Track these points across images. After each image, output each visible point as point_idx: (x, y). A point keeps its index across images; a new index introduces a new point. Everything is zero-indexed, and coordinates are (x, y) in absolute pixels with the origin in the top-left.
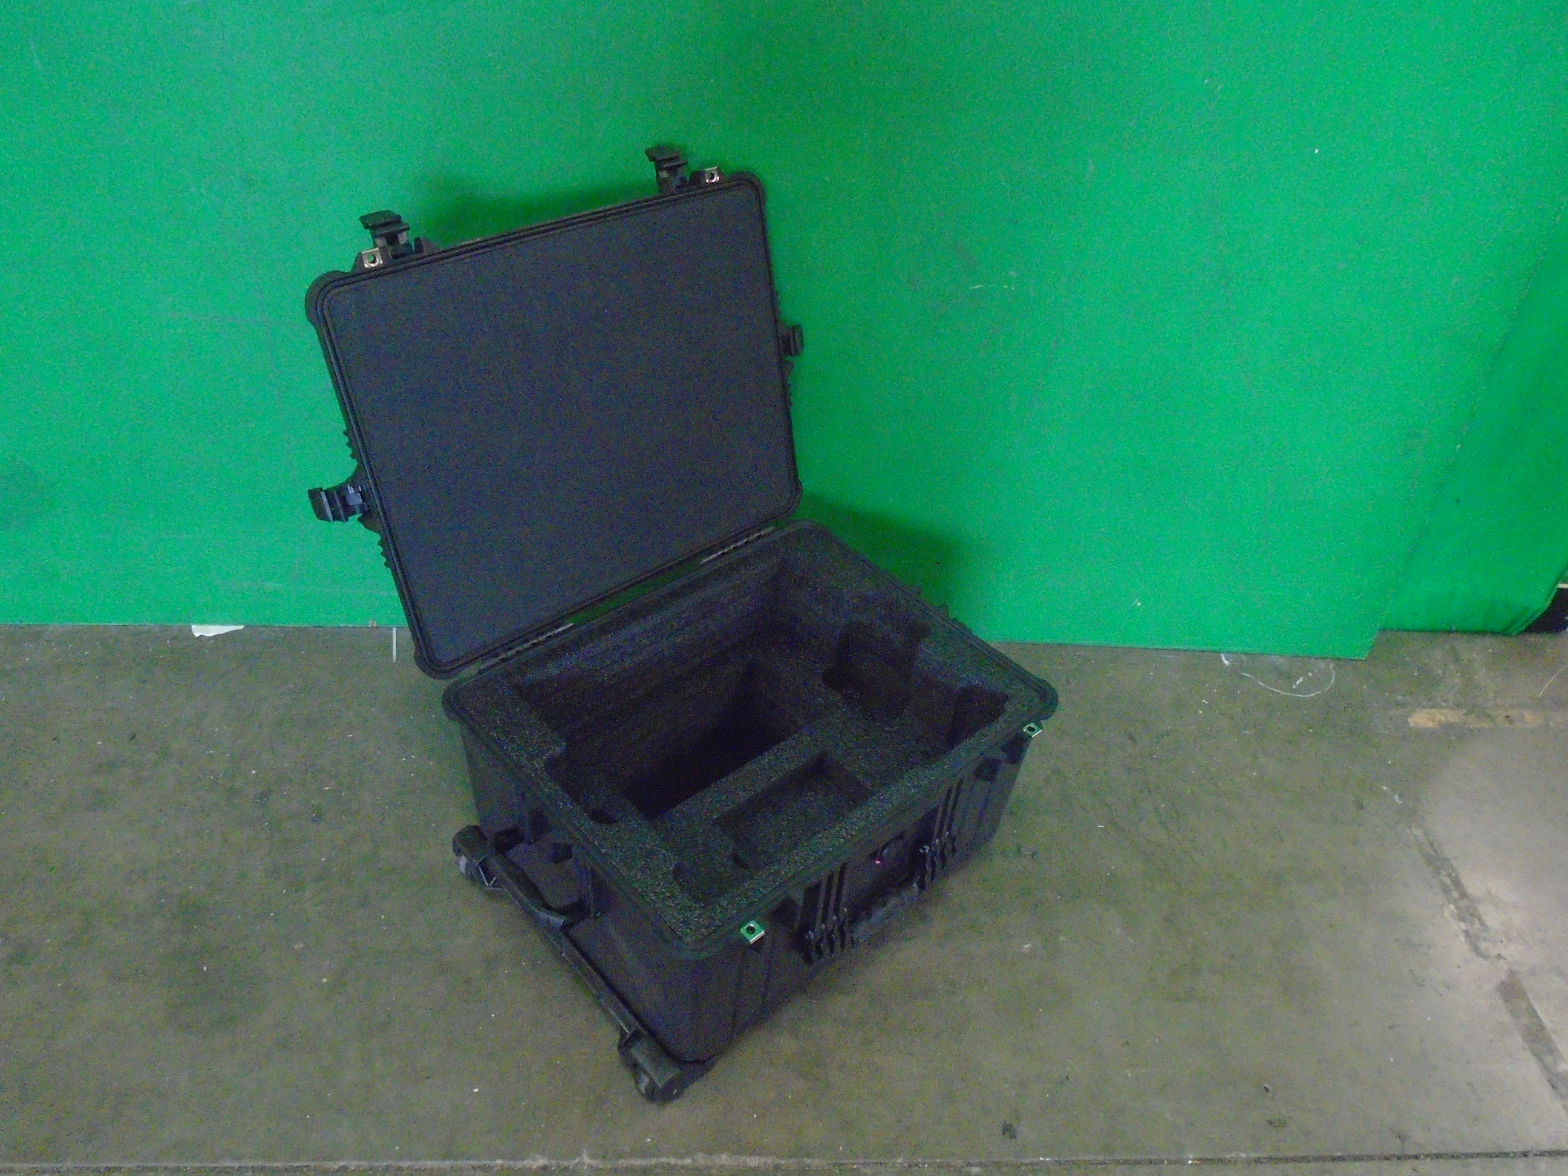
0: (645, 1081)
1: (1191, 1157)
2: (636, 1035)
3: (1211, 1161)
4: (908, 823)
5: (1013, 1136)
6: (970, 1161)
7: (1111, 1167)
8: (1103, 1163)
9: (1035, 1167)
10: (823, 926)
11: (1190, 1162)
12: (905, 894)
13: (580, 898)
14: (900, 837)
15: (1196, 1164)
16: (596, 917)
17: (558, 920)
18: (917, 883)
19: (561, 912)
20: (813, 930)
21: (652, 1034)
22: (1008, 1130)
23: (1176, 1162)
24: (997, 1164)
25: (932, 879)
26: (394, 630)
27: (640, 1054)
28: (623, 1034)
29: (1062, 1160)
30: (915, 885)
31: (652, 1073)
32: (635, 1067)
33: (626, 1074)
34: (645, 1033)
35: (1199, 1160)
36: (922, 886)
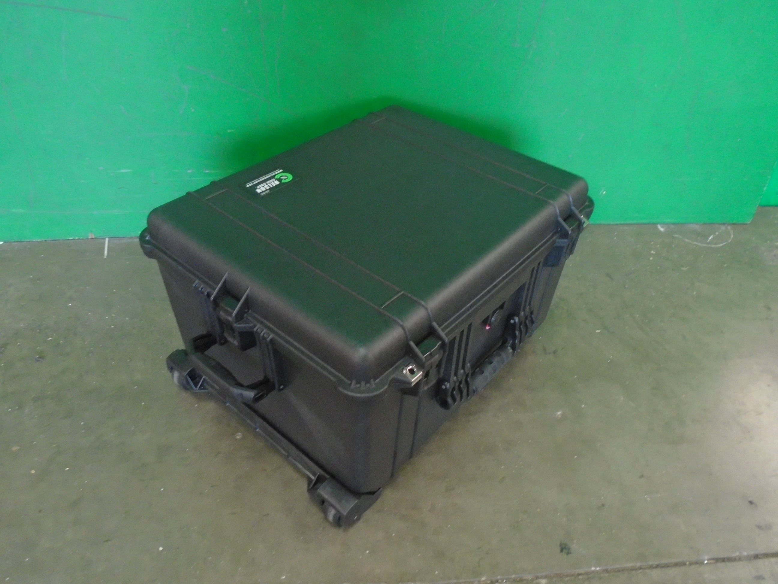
0: (332, 513)
1: (706, 557)
2: (320, 480)
3: (723, 560)
4: (507, 294)
5: (568, 553)
6: (539, 575)
7: (648, 571)
8: (640, 568)
9: (589, 575)
10: (455, 378)
11: (706, 562)
12: (504, 355)
13: (265, 377)
14: (502, 307)
15: (710, 563)
16: (280, 390)
17: (250, 394)
18: (510, 346)
19: (251, 387)
20: (448, 381)
21: (333, 476)
22: (564, 548)
23: (696, 563)
24: (559, 576)
25: (520, 342)
26: (107, 240)
27: (325, 492)
28: (310, 480)
29: (609, 568)
30: (509, 348)
31: (338, 506)
32: (322, 503)
33: (315, 510)
34: (327, 476)
35: (713, 559)
36: (514, 348)
